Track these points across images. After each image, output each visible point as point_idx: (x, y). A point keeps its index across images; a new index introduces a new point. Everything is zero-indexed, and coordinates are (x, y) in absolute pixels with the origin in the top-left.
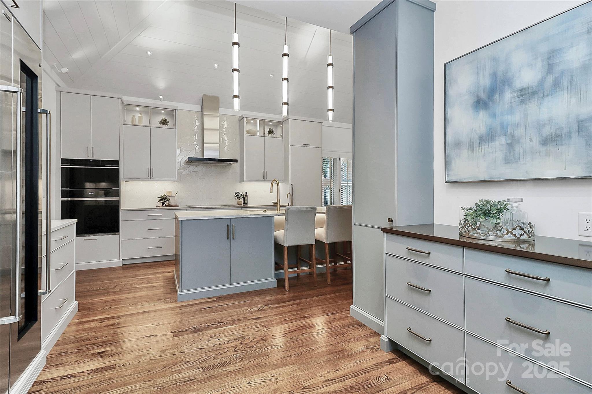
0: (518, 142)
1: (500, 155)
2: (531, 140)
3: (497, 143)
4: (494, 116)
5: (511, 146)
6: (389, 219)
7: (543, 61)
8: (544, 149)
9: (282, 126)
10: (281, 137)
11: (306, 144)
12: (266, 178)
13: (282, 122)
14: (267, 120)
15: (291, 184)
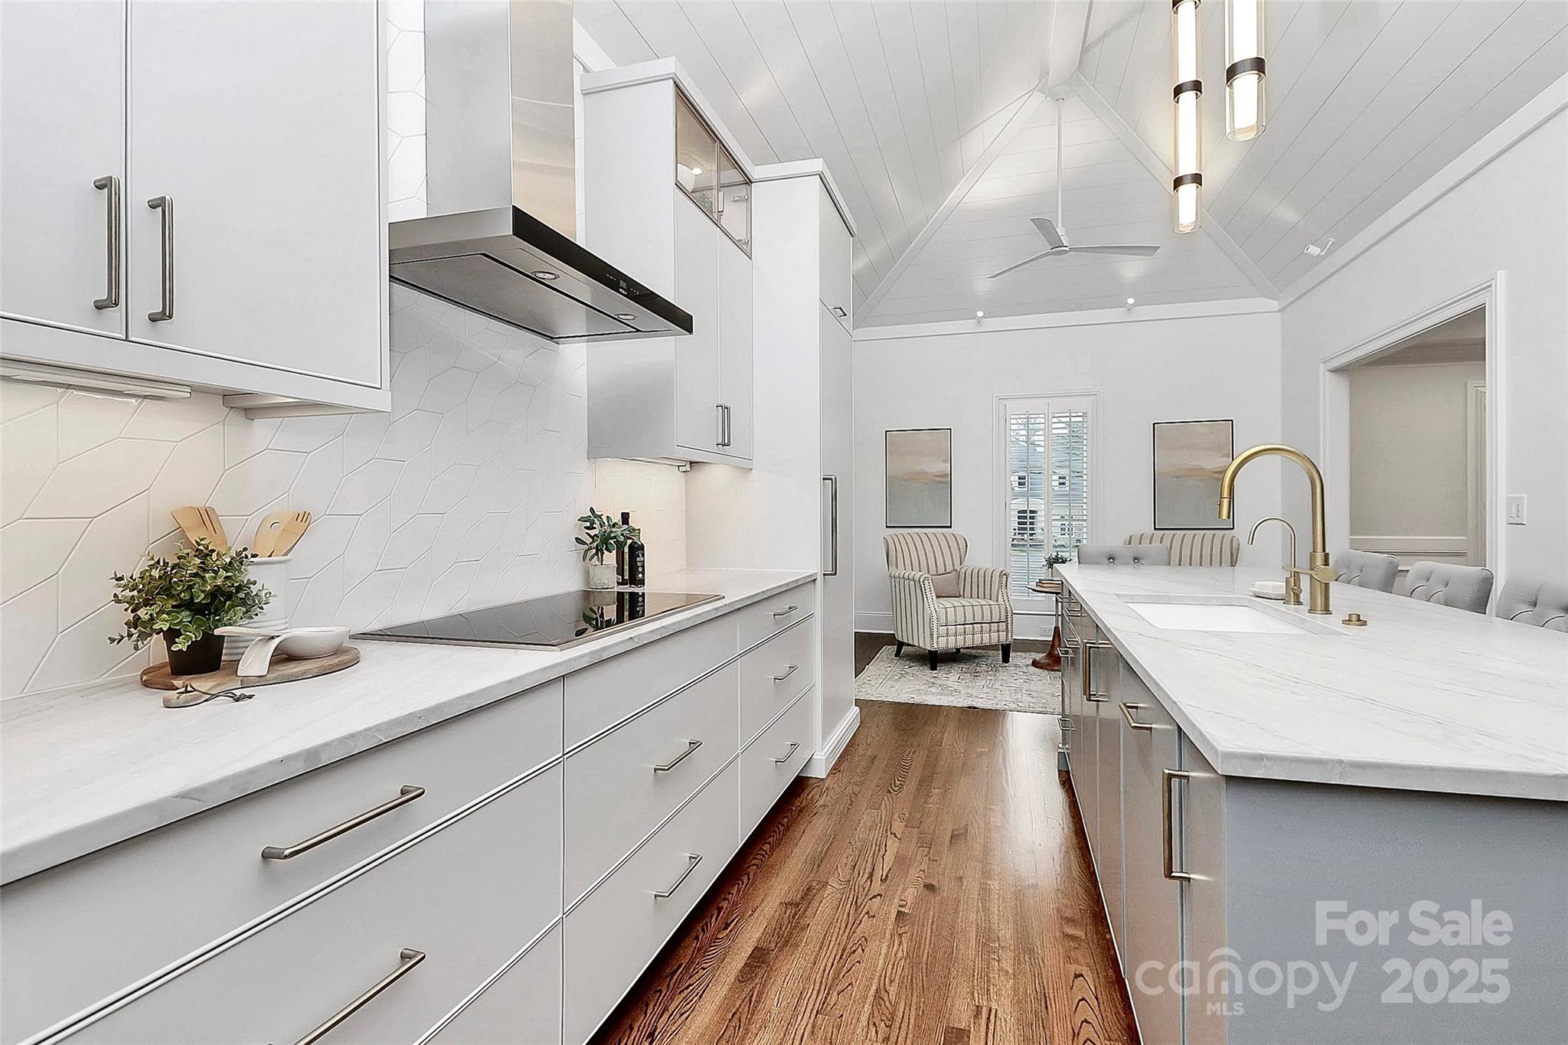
9: (748, 200)
10: (749, 251)
11: (840, 308)
12: (726, 442)
13: (751, 182)
14: (723, 145)
15: (824, 479)
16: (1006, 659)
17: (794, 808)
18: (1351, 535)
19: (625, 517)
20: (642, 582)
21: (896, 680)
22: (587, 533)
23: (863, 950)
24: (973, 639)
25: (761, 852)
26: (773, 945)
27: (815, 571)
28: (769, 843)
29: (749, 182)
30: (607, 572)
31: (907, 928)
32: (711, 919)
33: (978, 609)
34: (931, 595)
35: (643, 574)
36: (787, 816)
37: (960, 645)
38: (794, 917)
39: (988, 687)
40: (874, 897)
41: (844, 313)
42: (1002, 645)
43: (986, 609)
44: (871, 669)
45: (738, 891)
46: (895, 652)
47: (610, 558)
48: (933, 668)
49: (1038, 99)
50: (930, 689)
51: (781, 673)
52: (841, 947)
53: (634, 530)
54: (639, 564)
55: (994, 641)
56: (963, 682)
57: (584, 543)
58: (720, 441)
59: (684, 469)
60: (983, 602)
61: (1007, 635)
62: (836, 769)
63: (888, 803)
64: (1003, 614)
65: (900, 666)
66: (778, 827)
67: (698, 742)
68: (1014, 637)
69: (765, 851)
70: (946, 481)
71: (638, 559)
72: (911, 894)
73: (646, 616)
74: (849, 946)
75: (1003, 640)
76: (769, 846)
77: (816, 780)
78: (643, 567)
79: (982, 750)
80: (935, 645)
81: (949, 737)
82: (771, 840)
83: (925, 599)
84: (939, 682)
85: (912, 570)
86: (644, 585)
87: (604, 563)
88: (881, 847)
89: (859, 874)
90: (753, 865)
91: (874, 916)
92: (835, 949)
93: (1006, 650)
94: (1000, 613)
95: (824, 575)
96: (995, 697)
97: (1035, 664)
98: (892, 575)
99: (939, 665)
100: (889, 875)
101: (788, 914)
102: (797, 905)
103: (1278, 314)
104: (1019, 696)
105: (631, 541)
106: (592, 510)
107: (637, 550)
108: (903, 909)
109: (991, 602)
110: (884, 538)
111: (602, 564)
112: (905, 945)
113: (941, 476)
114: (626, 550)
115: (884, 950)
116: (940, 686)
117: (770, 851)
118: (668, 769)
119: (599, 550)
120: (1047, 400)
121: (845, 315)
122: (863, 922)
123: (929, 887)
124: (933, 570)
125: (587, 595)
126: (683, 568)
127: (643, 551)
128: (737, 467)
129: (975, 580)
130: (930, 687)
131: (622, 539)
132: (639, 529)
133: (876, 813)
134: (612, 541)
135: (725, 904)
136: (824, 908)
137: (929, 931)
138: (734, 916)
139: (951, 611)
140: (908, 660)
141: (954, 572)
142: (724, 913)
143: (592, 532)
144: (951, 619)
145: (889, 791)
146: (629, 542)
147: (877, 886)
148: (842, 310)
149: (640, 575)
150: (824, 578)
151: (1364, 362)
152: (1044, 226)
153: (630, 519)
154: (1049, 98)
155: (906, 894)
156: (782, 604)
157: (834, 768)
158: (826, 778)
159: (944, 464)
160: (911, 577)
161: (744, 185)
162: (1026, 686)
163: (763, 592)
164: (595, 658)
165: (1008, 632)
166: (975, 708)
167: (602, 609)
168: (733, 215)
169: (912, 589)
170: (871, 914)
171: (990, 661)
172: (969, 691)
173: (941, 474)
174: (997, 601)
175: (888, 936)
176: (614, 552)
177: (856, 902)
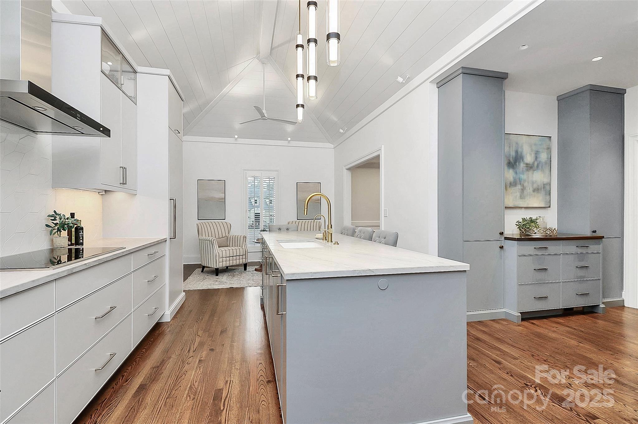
0: (525, 188)
1: (518, 194)
2: (530, 189)
3: (518, 187)
4: (516, 173)
5: (523, 190)
6: (500, 234)
7: (534, 154)
8: (533, 193)
9: (135, 79)
10: (135, 102)
11: (177, 130)
12: (125, 183)
13: (136, 72)
14: (123, 56)
15: (170, 200)
16: (245, 269)
17: (156, 334)
18: (352, 221)
19: (73, 215)
20: (82, 244)
21: (201, 281)
22: (52, 222)
23: (185, 375)
24: (233, 263)
25: (142, 352)
26: (148, 382)
27: (166, 237)
28: (145, 349)
29: (135, 72)
30: (63, 239)
31: (202, 364)
32: (119, 380)
33: (235, 251)
34: (216, 246)
35: (83, 240)
36: (153, 338)
37: (228, 265)
38: (157, 371)
39: (238, 280)
40: (190, 357)
41: (179, 132)
42: (244, 264)
43: (238, 250)
44: (190, 278)
45: (132, 368)
46: (201, 271)
47: (64, 233)
48: (217, 275)
49: (256, 61)
50: (215, 283)
51: (151, 279)
52: (177, 376)
53: (78, 220)
54: (81, 236)
55: (241, 262)
56: (228, 279)
57: (50, 227)
58: (122, 182)
59: (102, 193)
60: (237, 248)
61: (246, 260)
62: (175, 317)
63: (196, 326)
64: (244, 252)
65: (203, 276)
66: (149, 342)
67: (114, 306)
68: (249, 261)
69: (143, 352)
70: (223, 201)
71: (80, 234)
72: (204, 354)
73: (84, 258)
74: (180, 375)
75: (244, 262)
76: (145, 350)
77: (166, 323)
78: (83, 237)
79: (234, 302)
80: (218, 266)
81: (222, 299)
82: (146, 347)
83: (214, 249)
84: (219, 280)
85: (209, 237)
86: (83, 245)
87: (61, 236)
88: (193, 341)
89: (184, 351)
90: (138, 358)
91: (190, 363)
92: (174, 377)
93: (245, 266)
94: (243, 252)
95: (170, 238)
96: (240, 283)
97: (256, 270)
98: (200, 239)
99: (219, 274)
100: (196, 350)
101: (154, 371)
102: (158, 367)
103: (333, 149)
104: (249, 281)
105: (76, 226)
106: (55, 212)
107: (79, 230)
108: (201, 359)
109: (240, 248)
110: (197, 224)
111: (60, 237)
112: (201, 370)
113: (221, 199)
114: (73, 230)
115: (193, 373)
116: (219, 281)
117: (146, 351)
118: (102, 318)
119: (59, 230)
120: (261, 172)
121: (180, 133)
122: (185, 367)
123: (212, 350)
124: (217, 237)
125: (52, 250)
126: (101, 238)
127: (83, 230)
128: (130, 194)
129: (234, 239)
130: (215, 282)
131: (72, 225)
132: (81, 220)
133: (192, 330)
134: (65, 226)
135: (125, 374)
136: (169, 365)
137: (211, 363)
138: (130, 377)
139: (224, 252)
140: (206, 273)
141: (226, 237)
142: (125, 377)
143: (55, 222)
144: (224, 256)
145: (197, 322)
146: (75, 226)
147: (191, 353)
148: (178, 131)
149: (81, 241)
150: (170, 240)
151: (355, 167)
152: (259, 110)
153: (75, 216)
154: (260, 62)
155: (203, 354)
156: (152, 250)
157: (174, 317)
158: (171, 321)
159: (222, 194)
160: (208, 239)
161: (133, 73)
162: (252, 278)
163: (143, 245)
164: (70, 272)
165: (246, 259)
166: (232, 288)
167: (60, 257)
168: (128, 85)
169: (209, 244)
170: (189, 363)
171: (239, 271)
172: (231, 282)
173: (221, 198)
174: (242, 247)
175: (195, 368)
176: (67, 231)
177: (183, 361)
